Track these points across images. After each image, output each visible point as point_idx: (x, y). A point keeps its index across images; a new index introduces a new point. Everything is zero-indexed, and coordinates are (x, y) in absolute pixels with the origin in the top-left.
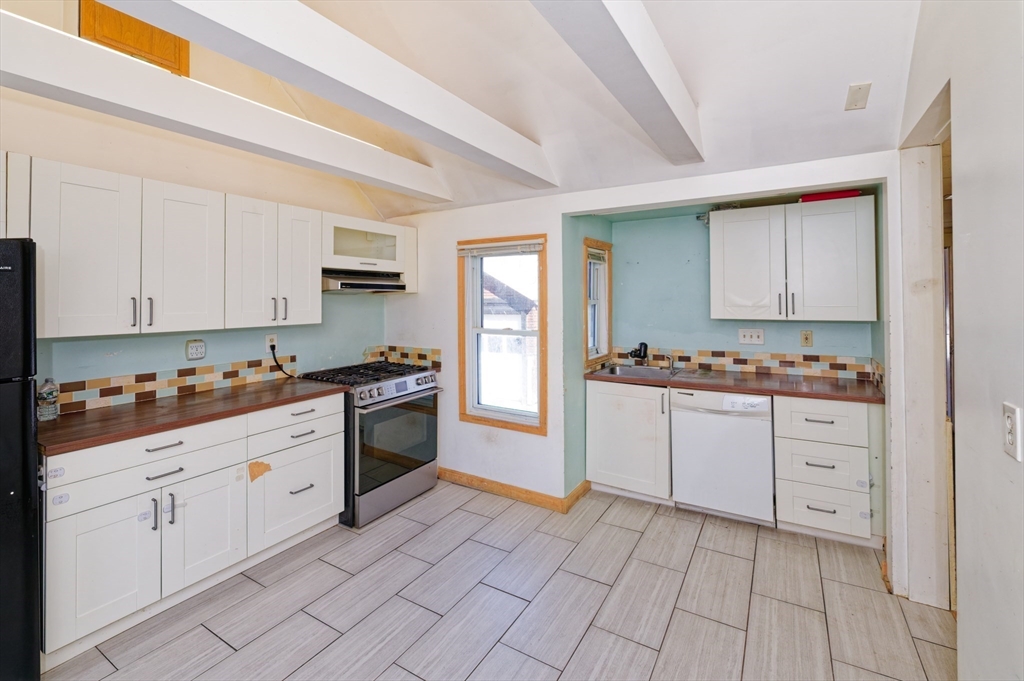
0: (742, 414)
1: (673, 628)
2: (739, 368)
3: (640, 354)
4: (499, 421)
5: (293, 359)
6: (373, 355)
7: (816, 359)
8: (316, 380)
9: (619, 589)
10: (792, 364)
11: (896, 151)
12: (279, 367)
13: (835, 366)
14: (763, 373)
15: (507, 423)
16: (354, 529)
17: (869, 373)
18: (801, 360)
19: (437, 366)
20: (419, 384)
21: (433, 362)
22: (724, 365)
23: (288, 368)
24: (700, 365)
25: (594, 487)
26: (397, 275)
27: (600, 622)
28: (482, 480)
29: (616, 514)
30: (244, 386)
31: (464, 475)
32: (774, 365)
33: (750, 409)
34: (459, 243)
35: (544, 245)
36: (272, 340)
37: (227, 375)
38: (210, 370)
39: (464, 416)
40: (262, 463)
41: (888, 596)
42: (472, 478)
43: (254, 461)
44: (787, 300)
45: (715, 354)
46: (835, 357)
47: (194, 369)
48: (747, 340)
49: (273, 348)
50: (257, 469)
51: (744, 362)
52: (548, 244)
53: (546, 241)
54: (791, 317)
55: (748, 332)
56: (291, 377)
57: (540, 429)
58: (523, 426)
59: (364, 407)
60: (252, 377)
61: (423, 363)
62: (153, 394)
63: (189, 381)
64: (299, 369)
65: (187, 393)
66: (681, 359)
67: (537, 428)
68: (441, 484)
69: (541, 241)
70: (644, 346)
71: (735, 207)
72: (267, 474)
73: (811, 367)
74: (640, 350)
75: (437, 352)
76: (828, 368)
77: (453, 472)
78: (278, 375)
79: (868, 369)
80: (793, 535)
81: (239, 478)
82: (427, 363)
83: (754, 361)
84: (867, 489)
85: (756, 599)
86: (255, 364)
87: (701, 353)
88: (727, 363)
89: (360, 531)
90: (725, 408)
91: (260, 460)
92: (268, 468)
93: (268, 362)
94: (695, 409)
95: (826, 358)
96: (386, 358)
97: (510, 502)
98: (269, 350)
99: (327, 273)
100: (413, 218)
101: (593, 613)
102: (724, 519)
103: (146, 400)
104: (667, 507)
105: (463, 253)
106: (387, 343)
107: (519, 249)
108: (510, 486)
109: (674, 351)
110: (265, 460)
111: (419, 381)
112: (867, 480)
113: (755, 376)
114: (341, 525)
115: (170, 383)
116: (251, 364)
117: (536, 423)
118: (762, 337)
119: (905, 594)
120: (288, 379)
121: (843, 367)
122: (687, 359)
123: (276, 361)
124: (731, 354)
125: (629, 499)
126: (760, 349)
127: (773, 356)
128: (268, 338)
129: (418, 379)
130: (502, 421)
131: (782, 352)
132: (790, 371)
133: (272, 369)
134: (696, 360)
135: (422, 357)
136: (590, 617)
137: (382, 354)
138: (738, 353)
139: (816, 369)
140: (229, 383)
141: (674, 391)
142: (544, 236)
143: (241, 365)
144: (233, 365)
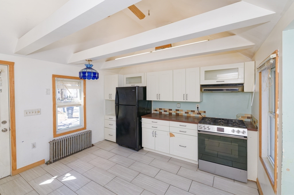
5: (205, 112)
6: (243, 117)
12: (200, 114)
23: (203, 114)
30: (190, 117)
36: (198, 106)
37: (186, 113)
38: (182, 111)
40: (173, 134)
43: (171, 133)
47: (179, 110)
49: (198, 108)
50: (171, 135)
56: (203, 117)
60: (192, 114)
62: (171, 113)
63: (178, 112)
64: (207, 115)
65: (177, 115)
72: (173, 137)
78: (199, 116)
81: (167, 135)
86: (193, 111)
93: (196, 111)
103: (170, 114)
115: (174, 112)
123: (199, 112)
128: (197, 105)
133: (198, 114)
135: (255, 122)
140: (186, 115)
143: (189, 111)
144: (187, 110)
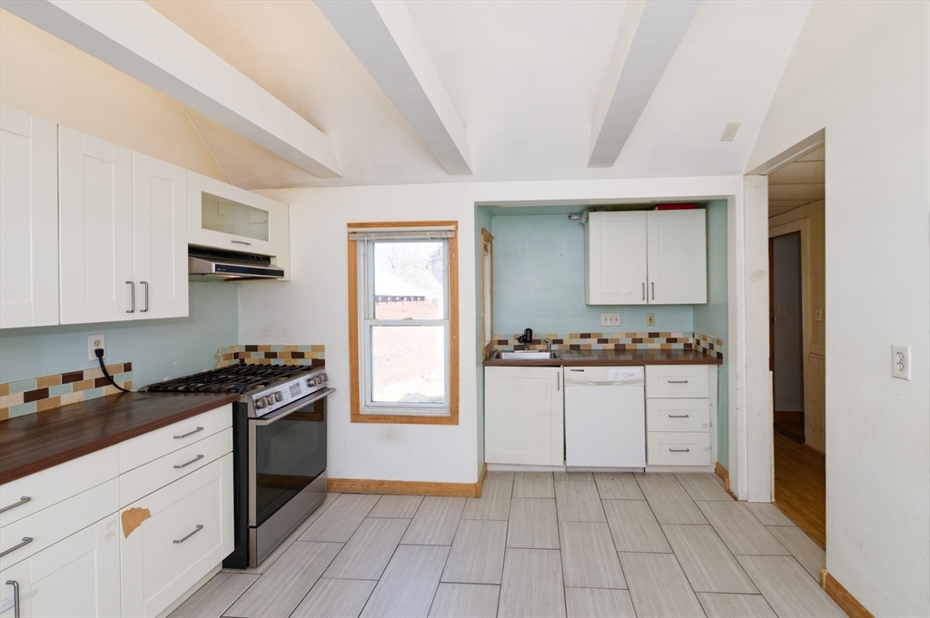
0: (624, 383)
1: (625, 568)
2: (602, 346)
3: (527, 340)
4: (403, 417)
5: (128, 367)
6: (227, 357)
7: (656, 335)
8: (176, 391)
9: (567, 550)
10: (640, 341)
11: (741, 176)
12: (107, 380)
13: (671, 340)
14: (620, 349)
15: (413, 417)
16: (248, 571)
17: (691, 344)
18: (647, 336)
19: (319, 364)
20: (310, 386)
21: (313, 360)
22: (590, 345)
23: (121, 379)
24: (571, 346)
25: (490, 468)
26: (266, 259)
27: (571, 581)
28: (382, 483)
29: (522, 488)
30: (57, 411)
31: (357, 481)
32: (628, 342)
33: (630, 378)
34: (350, 225)
35: (455, 232)
36: (97, 343)
37: (29, 397)
38: (3, 389)
39: (357, 416)
40: (140, 509)
41: (735, 502)
42: (368, 483)
43: (129, 508)
44: (648, 288)
45: (584, 336)
46: (670, 333)
48: (609, 323)
49: (99, 353)
50: (133, 519)
51: (605, 341)
52: (459, 232)
53: (457, 228)
54: (651, 302)
55: (609, 316)
56: (126, 392)
57: (452, 418)
58: (431, 417)
59: (261, 418)
60: (68, 396)
61: (299, 362)
64: (138, 380)
66: (555, 342)
67: (448, 418)
68: (331, 497)
69: (452, 228)
70: (529, 331)
71: (608, 210)
72: (145, 523)
73: (653, 342)
74: (526, 335)
75: (321, 348)
76: (665, 342)
77: (341, 481)
78: (107, 390)
79: (691, 341)
80: (658, 474)
81: (109, 536)
82: (307, 362)
83: (613, 341)
84: (708, 430)
85: (664, 527)
86: (73, 377)
87: (572, 336)
88: (593, 343)
89: (260, 570)
90: (610, 380)
91: (136, 506)
92: (145, 514)
93: (92, 371)
94: (585, 383)
95: (664, 334)
96: (242, 361)
97: (417, 499)
98: (93, 357)
99: (195, 251)
100: (284, 193)
101: (560, 576)
102: (606, 474)
104: (560, 473)
105: (353, 237)
106: (243, 341)
107: (428, 235)
108: (415, 482)
109: (549, 335)
110: (142, 505)
111: (312, 382)
112: (708, 423)
113: (614, 352)
114: (227, 571)
116: (69, 378)
117: (446, 413)
118: (618, 320)
119: (745, 498)
120: (121, 395)
121: (675, 340)
122: (560, 342)
123: (105, 371)
124: (596, 335)
125: (525, 473)
126: (617, 329)
127: (628, 335)
128: (91, 340)
129: (309, 380)
130: (406, 416)
131: (633, 331)
132: (639, 346)
133: (99, 383)
134: (568, 342)
135: (297, 355)
136: (560, 581)
137: (236, 355)
138: (601, 334)
139: (657, 344)
140: (33, 407)
141: (567, 369)
142: (455, 223)
143: (52, 380)
144: (40, 380)
